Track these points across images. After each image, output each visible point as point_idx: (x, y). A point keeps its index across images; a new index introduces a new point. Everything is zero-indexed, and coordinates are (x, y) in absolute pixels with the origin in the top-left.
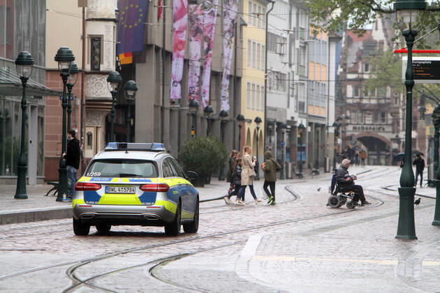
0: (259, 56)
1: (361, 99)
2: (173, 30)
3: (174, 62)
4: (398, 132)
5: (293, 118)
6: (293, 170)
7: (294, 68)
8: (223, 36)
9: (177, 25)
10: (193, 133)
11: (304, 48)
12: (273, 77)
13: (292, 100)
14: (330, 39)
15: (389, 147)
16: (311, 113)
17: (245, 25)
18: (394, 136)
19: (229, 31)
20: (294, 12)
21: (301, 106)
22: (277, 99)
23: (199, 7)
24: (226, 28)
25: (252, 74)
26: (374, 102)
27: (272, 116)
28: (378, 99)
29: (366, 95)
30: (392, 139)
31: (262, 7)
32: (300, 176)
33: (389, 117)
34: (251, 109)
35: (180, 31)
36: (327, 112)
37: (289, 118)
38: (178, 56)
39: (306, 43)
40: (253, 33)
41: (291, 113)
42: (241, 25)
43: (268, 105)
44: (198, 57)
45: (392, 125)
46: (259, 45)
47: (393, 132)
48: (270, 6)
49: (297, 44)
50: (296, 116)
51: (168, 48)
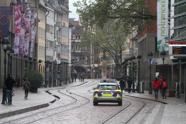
0: (43, 34)
2: (15, 24)
3: (15, 38)
4: (90, 64)
5: (56, 60)
6: (58, 83)
7: (56, 39)
8: (31, 26)
9: (16, 22)
10: (25, 69)
11: (60, 30)
12: (49, 43)
13: (55, 52)
14: (69, 26)
15: (86, 71)
16: (62, 58)
17: (40, 21)
18: (88, 66)
19: (33, 24)
20: (56, 15)
21: (58, 55)
22: (50, 52)
23: (24, 14)
24: (32, 23)
25: (41, 42)
27: (48, 59)
28: (82, 50)
31: (44, 13)
32: (60, 85)
33: (86, 58)
34: (41, 57)
35: (17, 25)
36: (69, 58)
37: (54, 60)
38: (17, 36)
39: (60, 28)
40: (41, 25)
41: (55, 58)
42: (38, 21)
43: (46, 55)
44: (24, 36)
45: (87, 61)
47: (88, 64)
48: (47, 13)
49: (57, 29)
50: (57, 59)
51: (13, 32)
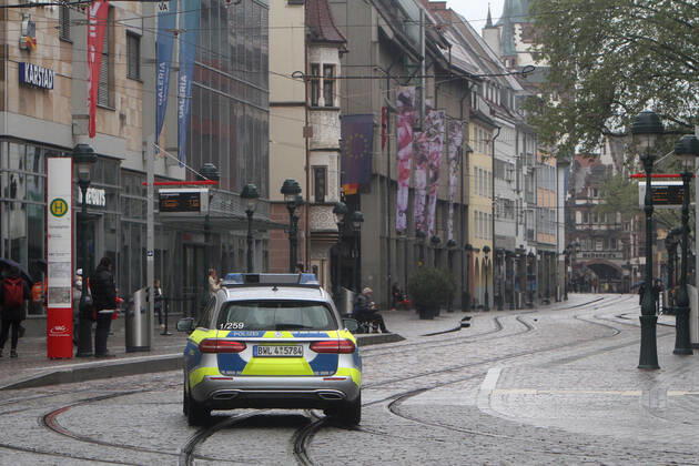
0: (485, 183)
1: (591, 225)
2: (398, 158)
3: (399, 192)
4: (629, 258)
5: (522, 246)
6: (523, 300)
7: (522, 195)
8: (449, 163)
9: (401, 154)
10: (420, 264)
11: (532, 174)
12: (501, 205)
13: (521, 228)
14: (558, 165)
15: (621, 274)
16: (540, 241)
17: (472, 152)
18: (625, 263)
19: (454, 159)
20: (521, 138)
21: (530, 235)
22: (505, 228)
23: (424, 135)
24: (452, 156)
25: (479, 202)
26: (603, 228)
27: (500, 245)
28: (608, 225)
29: (596, 221)
30: (624, 266)
31: (488, 133)
32: (530, 306)
33: (620, 242)
34: (479, 238)
35: (405, 160)
36: (558, 240)
37: (518, 247)
38: (404, 185)
39: (533, 169)
40: (479, 160)
41: (520, 241)
42: (468, 152)
43: (496, 233)
44: (424, 186)
45: (623, 251)
46: (485, 172)
47: (624, 259)
48: (496, 131)
49: (525, 170)
50: (525, 244)
51: (393, 177)
